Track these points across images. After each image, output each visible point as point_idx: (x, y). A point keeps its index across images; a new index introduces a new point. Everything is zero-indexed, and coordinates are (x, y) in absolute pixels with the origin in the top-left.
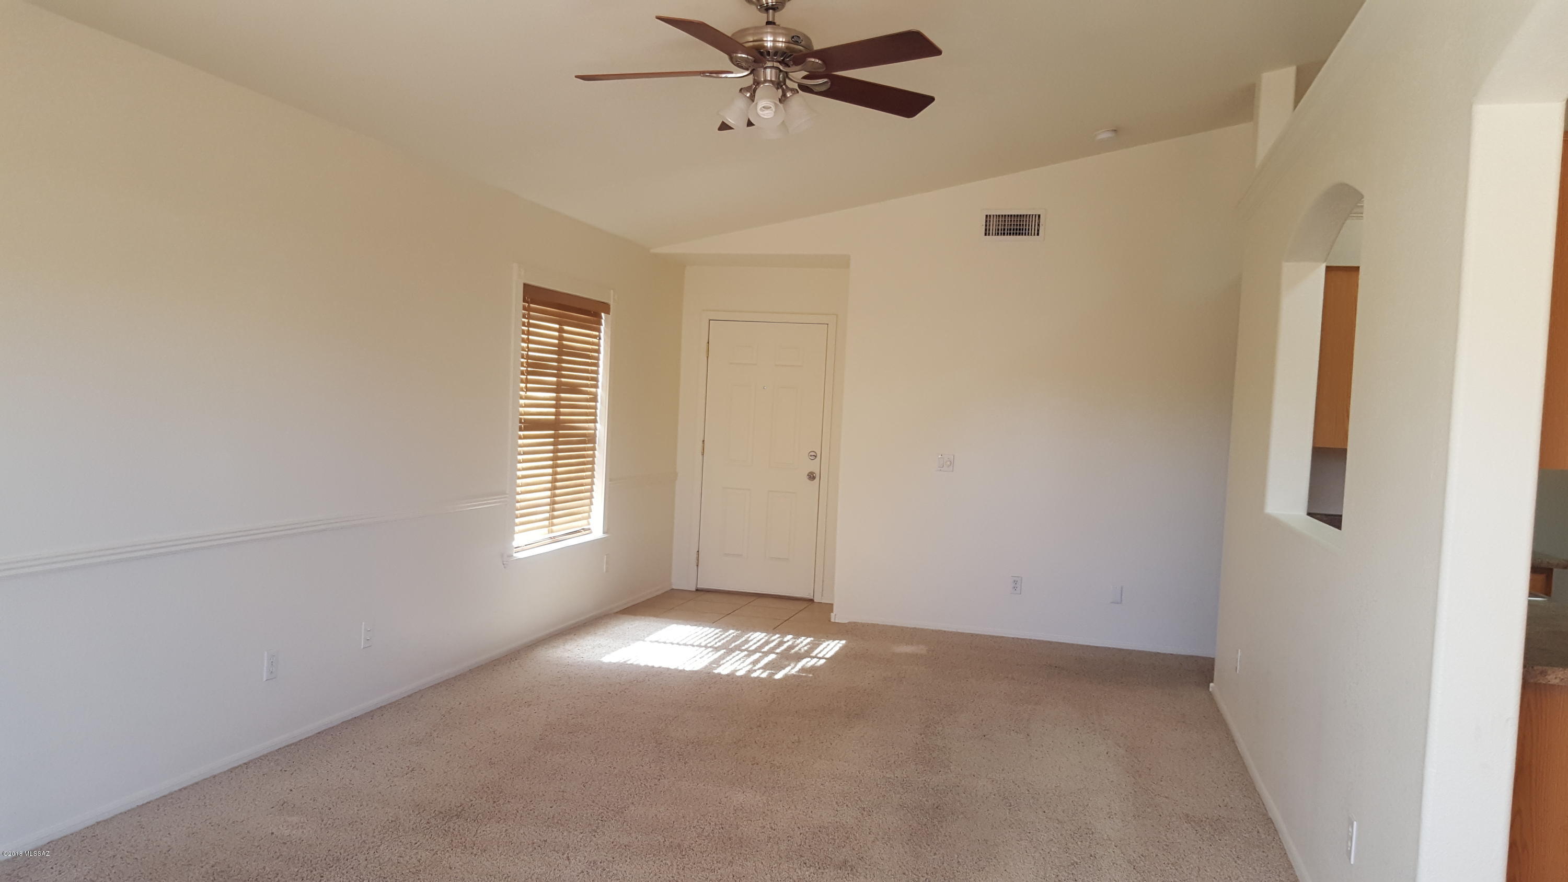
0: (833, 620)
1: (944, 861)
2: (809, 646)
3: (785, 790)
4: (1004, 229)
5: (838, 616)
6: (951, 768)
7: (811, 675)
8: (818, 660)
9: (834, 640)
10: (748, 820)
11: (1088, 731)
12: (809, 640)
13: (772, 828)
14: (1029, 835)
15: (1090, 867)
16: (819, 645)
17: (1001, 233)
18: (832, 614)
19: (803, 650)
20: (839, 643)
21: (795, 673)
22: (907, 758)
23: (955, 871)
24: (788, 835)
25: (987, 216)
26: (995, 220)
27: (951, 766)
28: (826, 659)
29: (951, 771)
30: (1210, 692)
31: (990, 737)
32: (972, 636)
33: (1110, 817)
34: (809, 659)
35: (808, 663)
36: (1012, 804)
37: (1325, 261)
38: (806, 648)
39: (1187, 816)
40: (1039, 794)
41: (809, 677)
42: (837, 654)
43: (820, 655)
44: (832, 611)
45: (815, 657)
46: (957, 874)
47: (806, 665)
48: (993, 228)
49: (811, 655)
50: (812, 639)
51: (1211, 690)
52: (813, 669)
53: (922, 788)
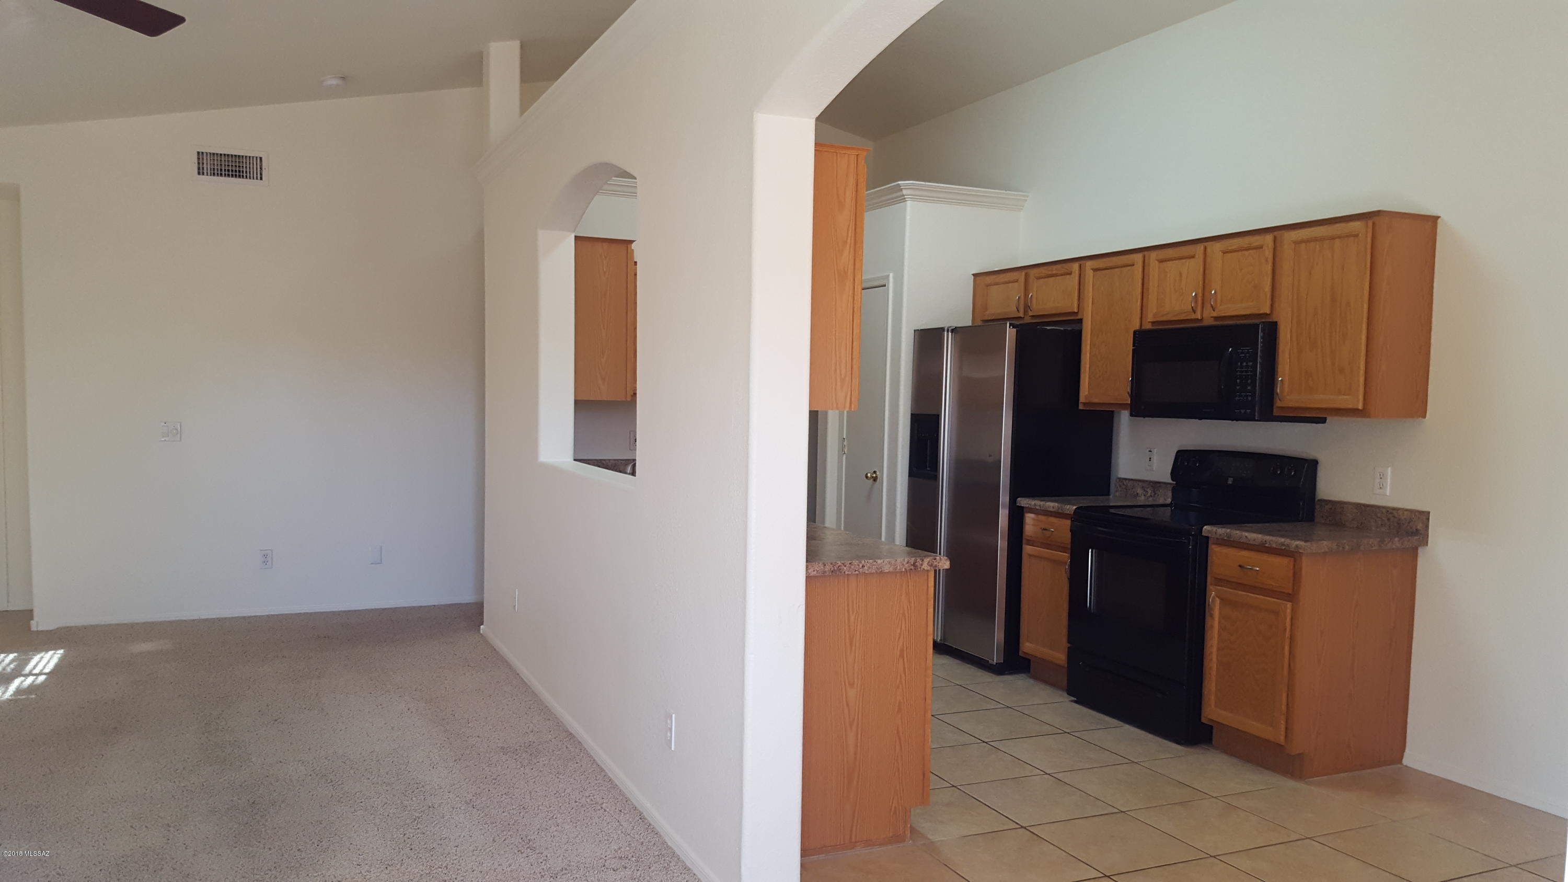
0: (34, 628)
1: (282, 853)
2: (15, 663)
3: (59, 829)
4: (221, 170)
5: (40, 623)
6: (253, 760)
7: (34, 696)
8: (35, 677)
9: (47, 651)
10: (21, 874)
11: (383, 692)
12: (12, 656)
13: (58, 874)
14: (361, 804)
15: (432, 818)
16: (29, 660)
17: (218, 174)
18: (32, 622)
19: (9, 670)
20: (55, 653)
21: (10, 698)
22: (197, 762)
23: (299, 859)
24: (85, 876)
25: (198, 153)
26: (209, 159)
27: (251, 759)
28: (45, 674)
29: (254, 764)
30: (481, 634)
31: (283, 720)
32: (219, 620)
33: (433, 768)
34: (22, 678)
35: (24, 683)
36: (333, 779)
37: (574, 231)
38: (12, 666)
39: (502, 748)
40: (356, 763)
41: (32, 698)
42: (57, 667)
43: (36, 671)
44: (32, 618)
45: (30, 674)
46: (302, 862)
47: (22, 686)
48: (207, 166)
49: (24, 672)
50: (16, 654)
51: (481, 632)
52: (32, 688)
53: (227, 788)
